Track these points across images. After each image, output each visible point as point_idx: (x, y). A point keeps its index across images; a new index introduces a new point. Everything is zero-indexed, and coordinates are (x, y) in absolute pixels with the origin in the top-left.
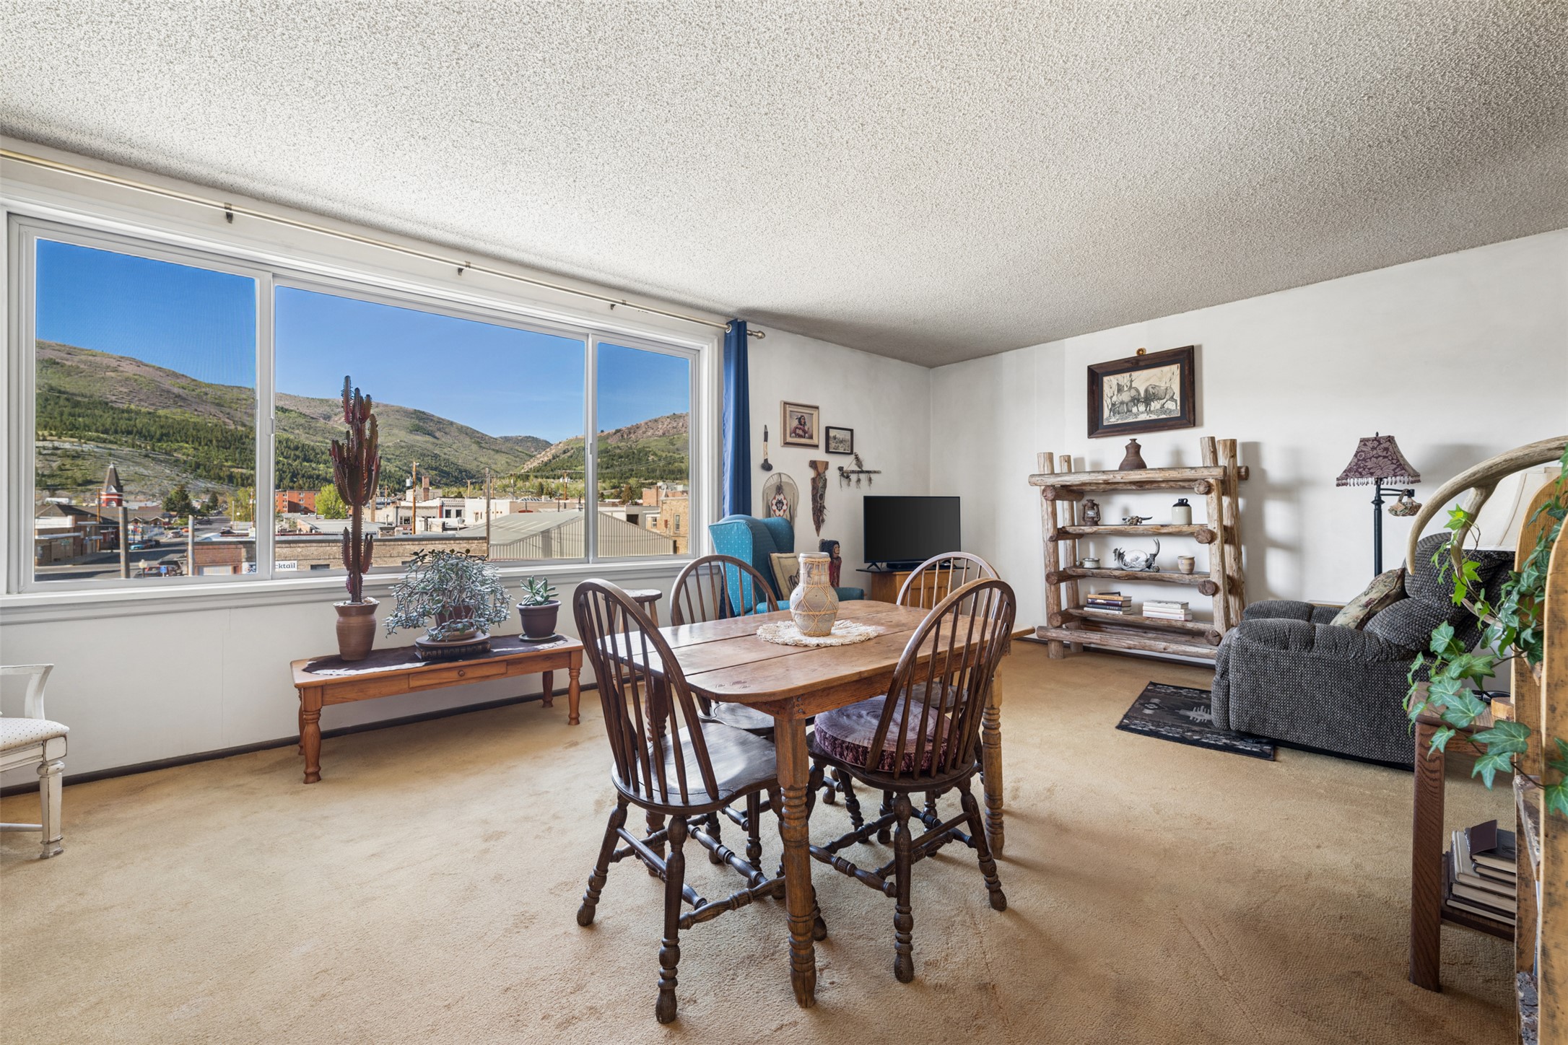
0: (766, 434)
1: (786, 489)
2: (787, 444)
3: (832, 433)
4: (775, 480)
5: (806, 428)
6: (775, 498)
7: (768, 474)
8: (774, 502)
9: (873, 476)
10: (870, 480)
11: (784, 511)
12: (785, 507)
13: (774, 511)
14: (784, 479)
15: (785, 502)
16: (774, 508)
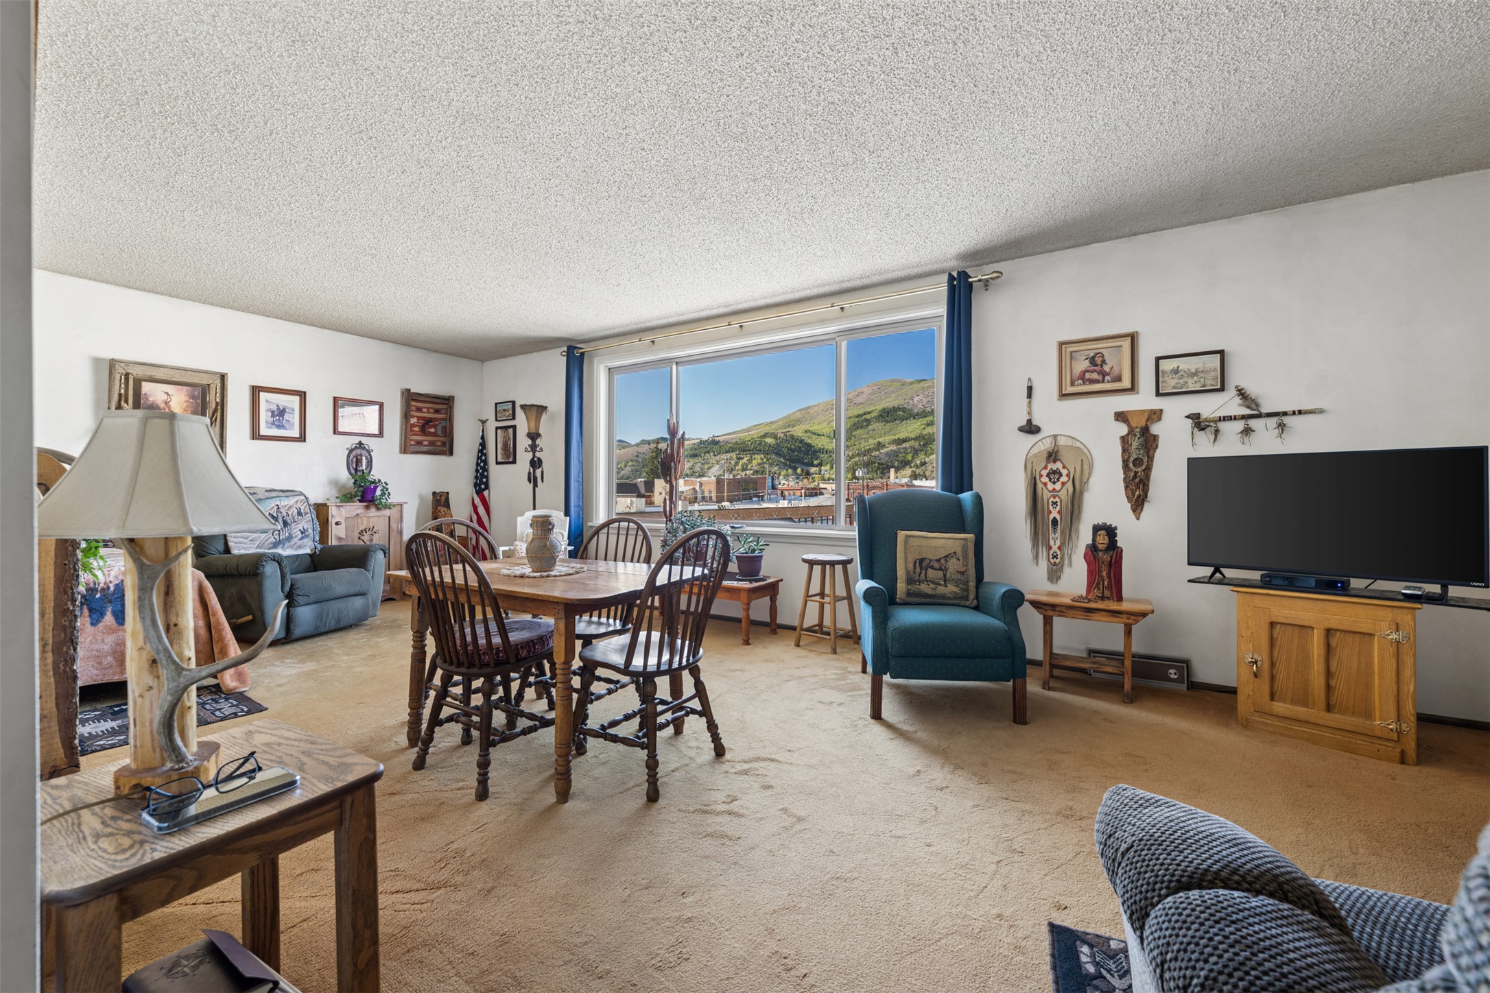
0: (1030, 389)
1: (1064, 455)
2: (1064, 396)
3: (1166, 365)
4: (1047, 445)
5: (1107, 368)
6: (1046, 468)
7: (1032, 439)
8: (1045, 472)
9: (1286, 420)
10: (1282, 426)
11: (1063, 484)
12: (1064, 479)
13: (1045, 484)
14: (1062, 441)
15: (1064, 472)
16: (1045, 479)
